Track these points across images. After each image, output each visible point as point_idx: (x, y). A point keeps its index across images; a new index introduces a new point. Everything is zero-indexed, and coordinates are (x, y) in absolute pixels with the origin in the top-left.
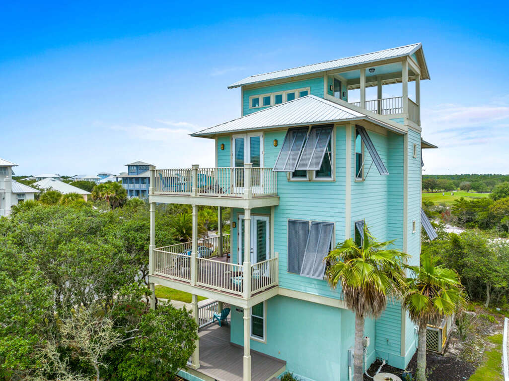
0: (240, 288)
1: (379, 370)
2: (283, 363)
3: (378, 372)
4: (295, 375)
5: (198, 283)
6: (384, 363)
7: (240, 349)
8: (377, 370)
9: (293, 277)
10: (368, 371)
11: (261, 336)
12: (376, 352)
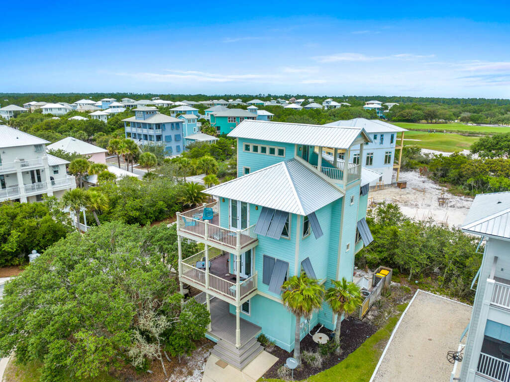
0: (234, 294)
1: (318, 331)
2: (260, 328)
3: (316, 333)
4: (266, 335)
5: (210, 288)
6: (322, 326)
7: (235, 317)
8: (317, 331)
9: (265, 286)
10: (311, 332)
11: (247, 311)
12: (318, 319)
